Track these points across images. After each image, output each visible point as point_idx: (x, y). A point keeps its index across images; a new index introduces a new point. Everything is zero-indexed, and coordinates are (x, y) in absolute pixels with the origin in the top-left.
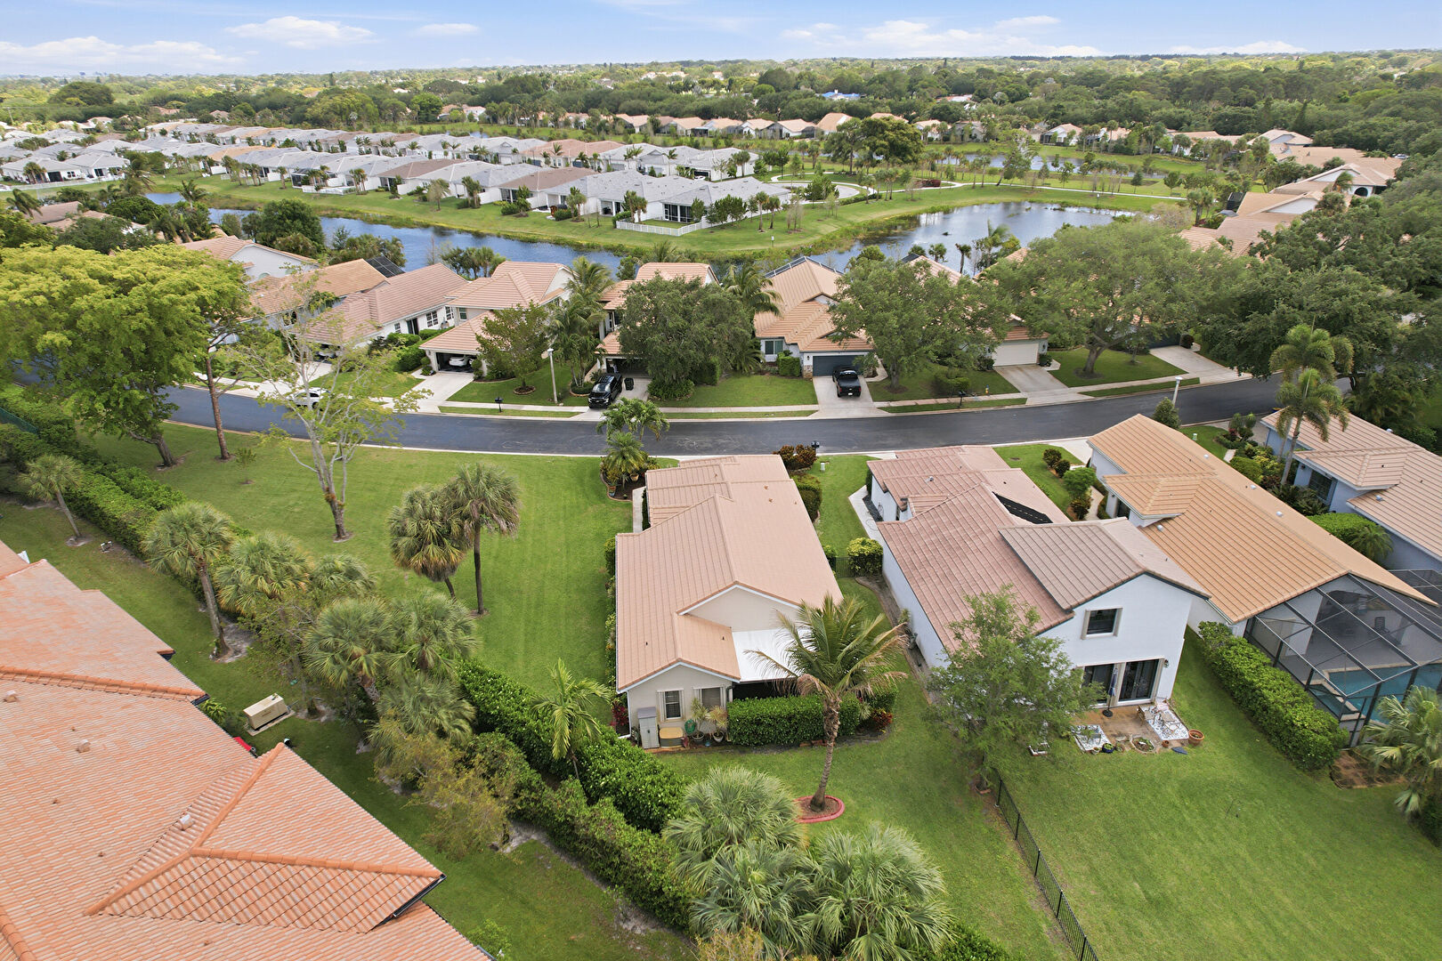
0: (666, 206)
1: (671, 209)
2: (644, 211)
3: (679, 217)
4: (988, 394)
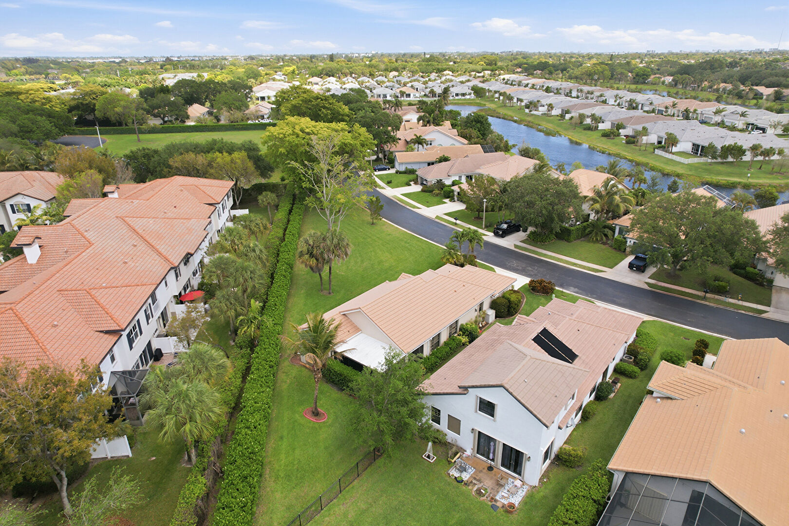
0: (694, 145)
1: (696, 147)
2: (676, 146)
3: (699, 152)
4: (739, 300)
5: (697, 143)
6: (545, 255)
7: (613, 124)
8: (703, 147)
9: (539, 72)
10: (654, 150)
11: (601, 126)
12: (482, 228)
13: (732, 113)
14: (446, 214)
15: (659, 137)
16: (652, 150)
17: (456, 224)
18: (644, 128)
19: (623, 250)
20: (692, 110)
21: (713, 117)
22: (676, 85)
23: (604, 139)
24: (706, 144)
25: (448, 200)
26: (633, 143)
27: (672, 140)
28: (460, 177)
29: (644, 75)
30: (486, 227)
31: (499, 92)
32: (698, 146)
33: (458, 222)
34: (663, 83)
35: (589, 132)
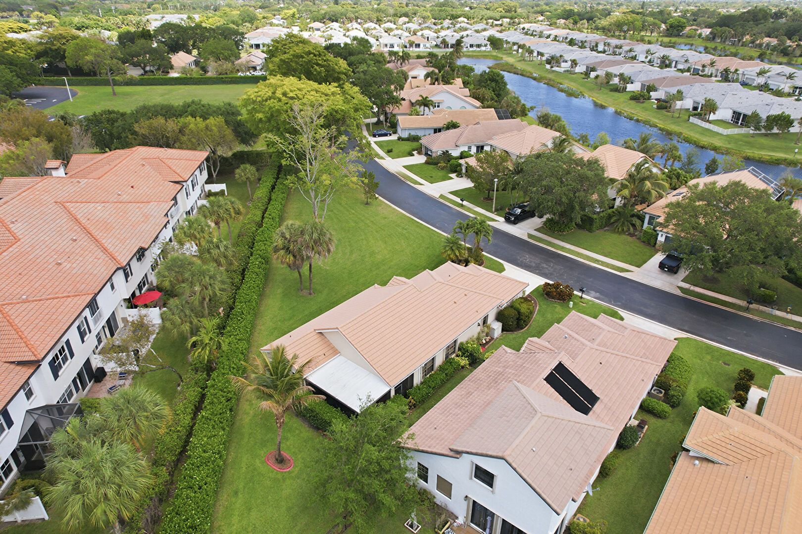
0: (734, 112)
1: (736, 115)
2: (714, 113)
3: (740, 122)
4: (788, 313)
5: (739, 110)
6: (563, 248)
7: (643, 85)
8: (745, 116)
9: (563, 21)
10: (689, 117)
11: (630, 87)
12: (491, 212)
13: (778, 74)
14: (451, 193)
15: (694, 102)
16: (687, 117)
17: (462, 206)
18: (679, 92)
19: (652, 244)
20: (732, 70)
21: (756, 78)
22: (714, 38)
23: (633, 102)
24: (749, 113)
25: (455, 174)
26: (666, 108)
27: (710, 107)
28: (470, 148)
29: (679, 26)
30: (497, 210)
31: (517, 44)
32: (740, 114)
33: (465, 203)
34: (700, 35)
35: (616, 94)
